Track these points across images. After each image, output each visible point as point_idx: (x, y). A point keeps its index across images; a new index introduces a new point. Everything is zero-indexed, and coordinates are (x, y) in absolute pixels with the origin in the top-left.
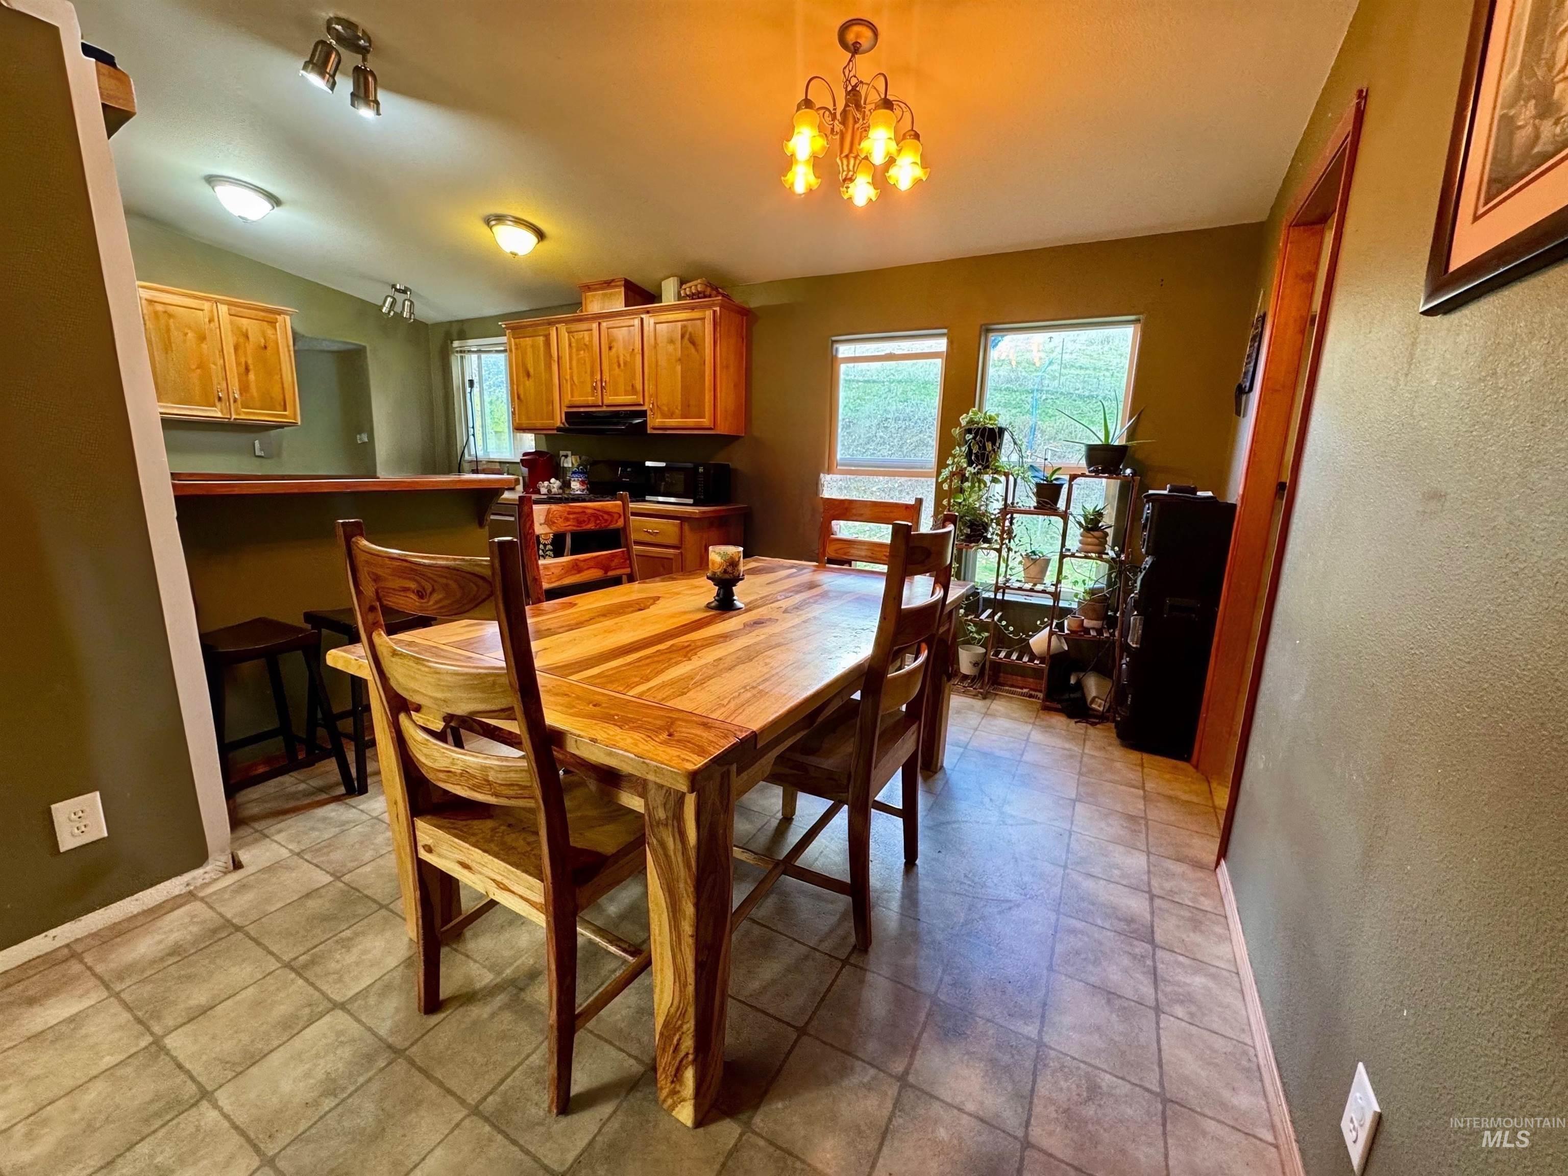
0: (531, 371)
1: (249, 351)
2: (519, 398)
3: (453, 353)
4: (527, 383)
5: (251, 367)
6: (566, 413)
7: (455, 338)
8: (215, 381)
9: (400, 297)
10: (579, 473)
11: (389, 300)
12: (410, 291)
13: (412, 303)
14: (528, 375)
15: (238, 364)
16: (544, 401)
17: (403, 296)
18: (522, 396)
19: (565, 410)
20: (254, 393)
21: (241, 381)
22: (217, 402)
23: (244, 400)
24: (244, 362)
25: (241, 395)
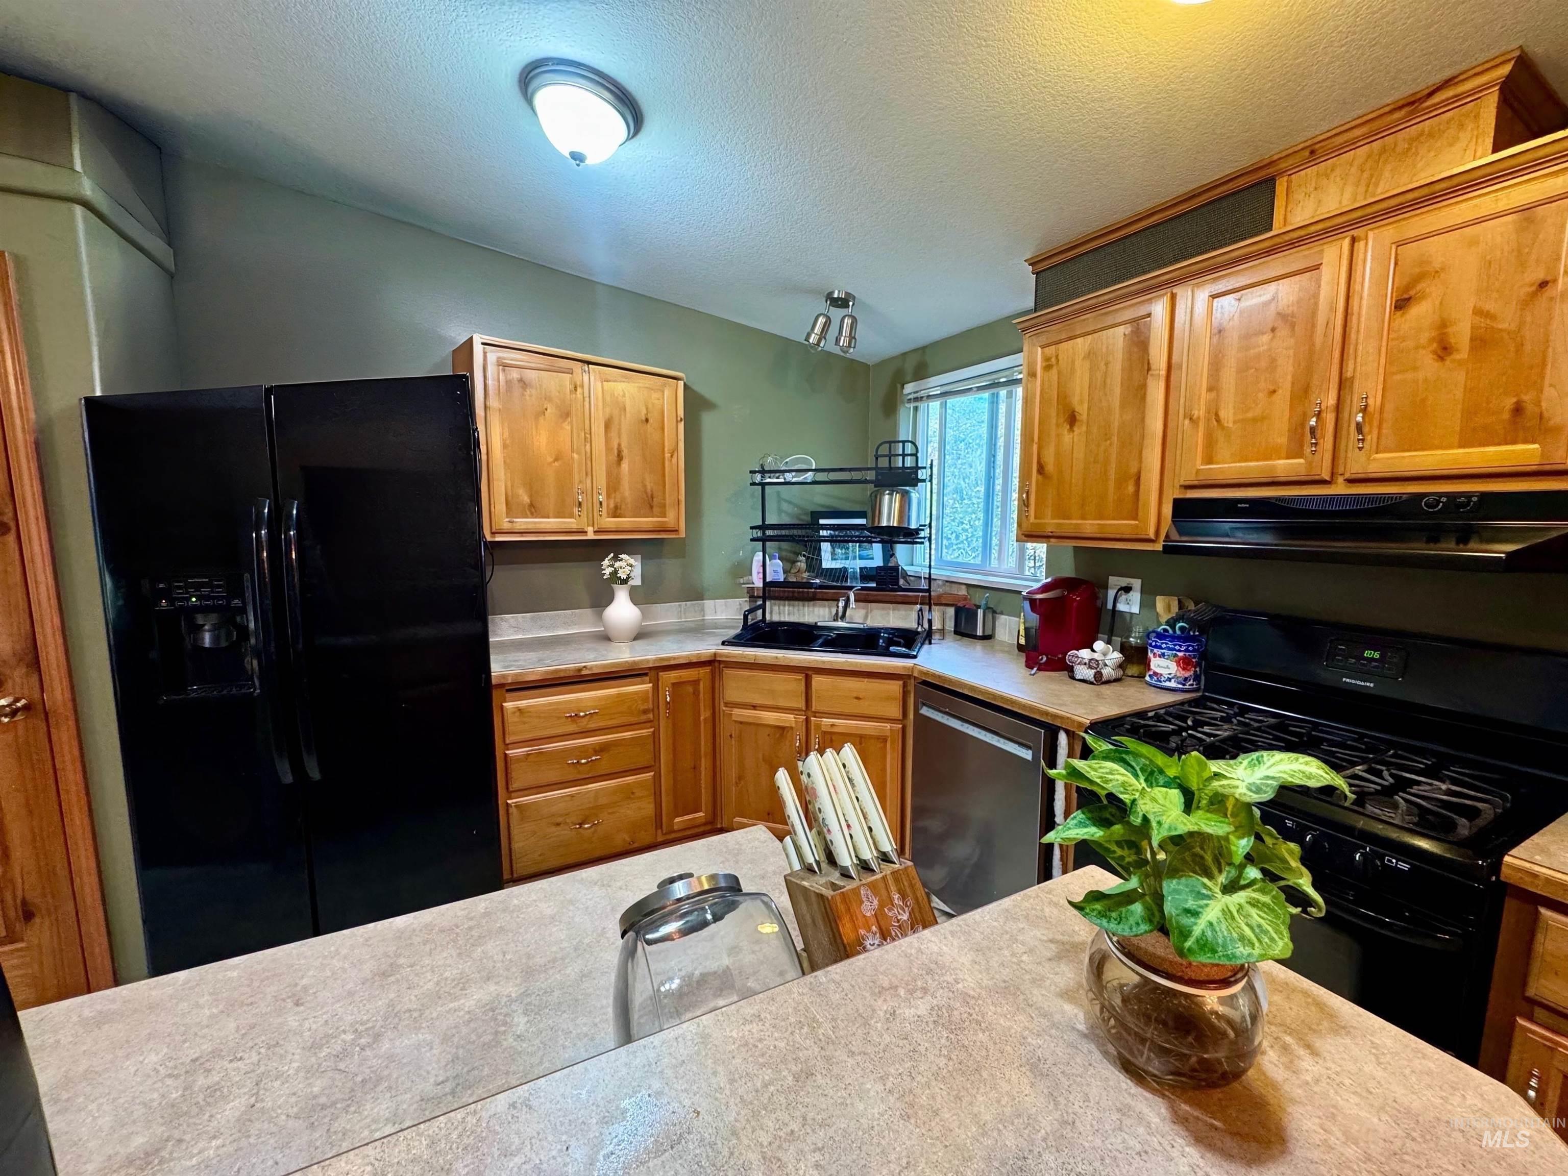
0: (1082, 410)
1: (625, 427)
2: (1041, 469)
3: (903, 403)
4: (1067, 438)
5: (625, 453)
6: (1177, 503)
7: (908, 378)
8: (576, 477)
9: (836, 313)
10: (1173, 638)
11: (821, 320)
12: (854, 298)
13: (854, 320)
14: (1072, 419)
15: (608, 448)
16: (1112, 475)
17: (842, 312)
18: (1050, 468)
19: (1173, 493)
20: (627, 490)
21: (609, 475)
22: (576, 510)
23: (612, 505)
24: (616, 446)
25: (608, 496)
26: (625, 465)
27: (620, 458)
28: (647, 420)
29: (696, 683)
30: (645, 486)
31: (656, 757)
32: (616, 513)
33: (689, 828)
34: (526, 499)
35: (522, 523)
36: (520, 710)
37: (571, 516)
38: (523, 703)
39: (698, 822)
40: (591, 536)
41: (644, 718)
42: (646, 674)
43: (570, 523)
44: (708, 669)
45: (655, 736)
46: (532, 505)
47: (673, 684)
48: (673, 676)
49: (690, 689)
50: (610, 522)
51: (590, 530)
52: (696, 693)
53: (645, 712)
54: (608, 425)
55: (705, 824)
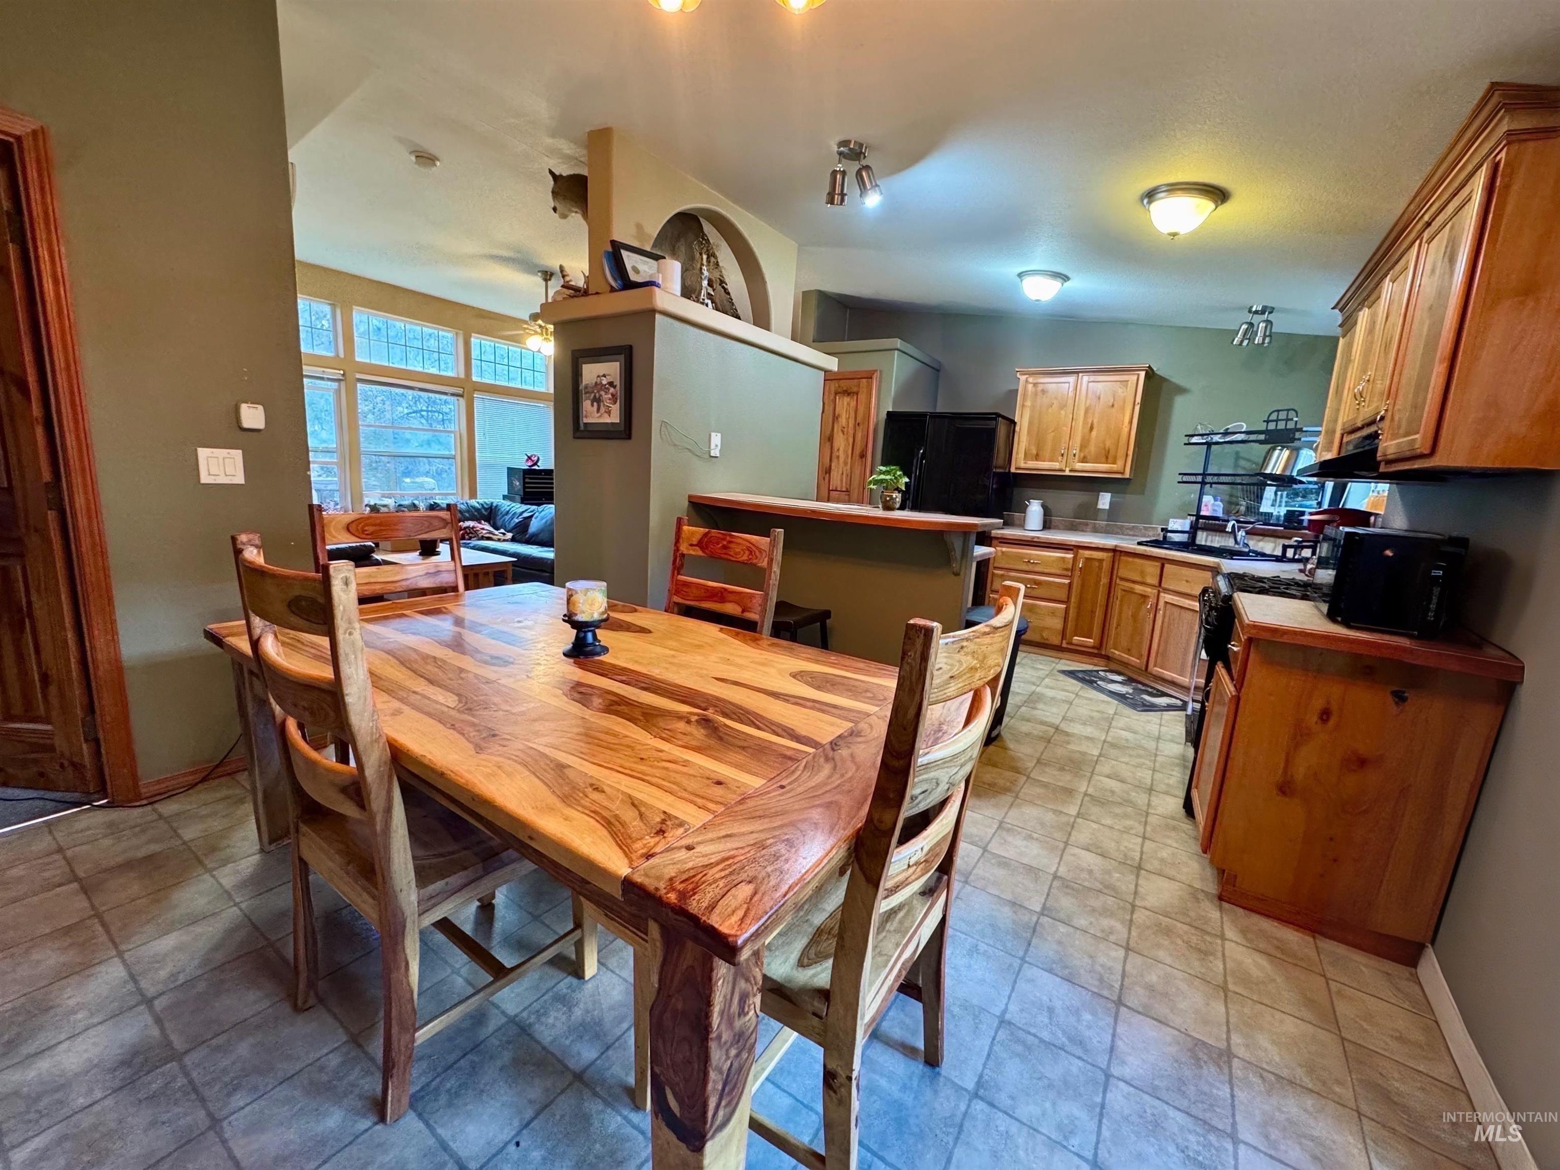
1: (1098, 411)
5: (1096, 426)
8: (1063, 439)
15: (1085, 422)
19: (1342, 440)
20: (1092, 448)
21: (1083, 439)
22: (1060, 458)
23: (1082, 455)
24: (1090, 422)
25: (1081, 451)
26: (1094, 433)
27: (1092, 428)
28: (1113, 406)
29: (1101, 561)
30: (1105, 444)
31: (1069, 597)
32: (1084, 460)
33: (1080, 646)
34: (1034, 452)
35: (1032, 464)
36: (1003, 552)
37: (1057, 461)
38: (1004, 549)
39: (1089, 644)
40: (1067, 473)
41: (1065, 573)
42: (1071, 550)
43: (1056, 465)
44: (1110, 554)
45: (1070, 585)
46: (1037, 455)
47: (1087, 558)
48: (1087, 553)
49: (1097, 564)
50: (1079, 466)
51: (1067, 469)
52: (1100, 568)
53: (1066, 570)
54: (1087, 411)
55: (1093, 647)
